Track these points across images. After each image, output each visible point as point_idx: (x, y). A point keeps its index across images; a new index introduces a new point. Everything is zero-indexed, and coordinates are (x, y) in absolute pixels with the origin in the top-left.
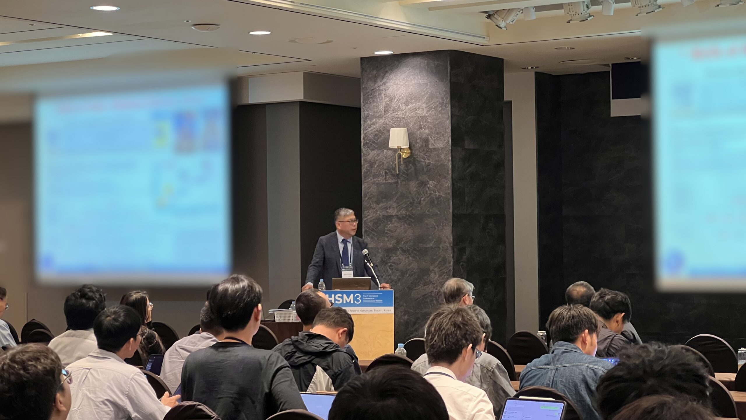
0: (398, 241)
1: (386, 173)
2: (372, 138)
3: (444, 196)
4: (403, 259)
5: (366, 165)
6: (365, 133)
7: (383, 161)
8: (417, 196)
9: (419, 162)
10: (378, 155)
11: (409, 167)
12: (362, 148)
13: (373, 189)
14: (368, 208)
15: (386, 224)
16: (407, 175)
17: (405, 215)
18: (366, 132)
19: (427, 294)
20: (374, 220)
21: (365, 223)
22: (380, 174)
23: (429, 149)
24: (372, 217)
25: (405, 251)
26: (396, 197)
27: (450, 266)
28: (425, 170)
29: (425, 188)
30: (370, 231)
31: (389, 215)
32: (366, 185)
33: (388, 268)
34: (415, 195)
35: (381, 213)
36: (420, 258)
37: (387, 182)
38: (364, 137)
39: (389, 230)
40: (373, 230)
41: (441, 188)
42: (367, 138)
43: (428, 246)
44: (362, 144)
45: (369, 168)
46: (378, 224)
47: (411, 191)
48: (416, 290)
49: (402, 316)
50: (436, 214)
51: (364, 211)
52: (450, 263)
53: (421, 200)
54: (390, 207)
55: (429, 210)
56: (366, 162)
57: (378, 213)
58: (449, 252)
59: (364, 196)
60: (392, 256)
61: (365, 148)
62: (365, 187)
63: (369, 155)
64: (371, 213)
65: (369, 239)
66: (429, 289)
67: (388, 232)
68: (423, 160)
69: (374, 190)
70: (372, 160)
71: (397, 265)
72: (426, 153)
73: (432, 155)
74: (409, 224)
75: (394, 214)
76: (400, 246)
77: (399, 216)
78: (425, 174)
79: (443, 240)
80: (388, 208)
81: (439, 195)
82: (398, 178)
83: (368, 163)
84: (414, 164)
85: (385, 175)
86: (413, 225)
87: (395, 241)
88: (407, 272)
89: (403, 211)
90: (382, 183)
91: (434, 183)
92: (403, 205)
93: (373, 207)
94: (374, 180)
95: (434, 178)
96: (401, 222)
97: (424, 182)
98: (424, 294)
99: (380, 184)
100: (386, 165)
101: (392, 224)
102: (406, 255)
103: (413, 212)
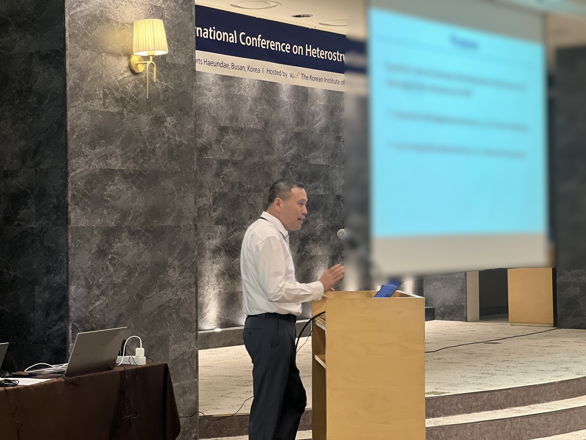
0: (124, 215)
1: (105, 94)
2: (83, 28)
4: (131, 246)
5: (73, 75)
6: (70, 14)
7: (100, 72)
8: (150, 139)
10: (93, 60)
12: (68, 41)
13: (85, 120)
14: (77, 155)
16: (137, 102)
18: (73, 12)
19: (165, 304)
20: (86, 176)
21: (73, 183)
22: (97, 94)
23: (167, 63)
24: (83, 172)
25: (133, 232)
26: (121, 139)
28: (162, 97)
29: (161, 128)
30: (81, 196)
31: (109, 169)
32: (73, 110)
33: (108, 263)
34: (148, 139)
35: (97, 164)
36: (154, 245)
37: (106, 110)
38: (69, 20)
39: (110, 196)
40: (85, 195)
41: (182, 130)
42: (74, 24)
43: (165, 224)
44: (67, 34)
45: (77, 81)
46: (93, 184)
47: (142, 130)
48: (149, 298)
50: (175, 172)
51: (71, 159)
53: (156, 147)
54: (111, 155)
55: (167, 164)
56: (73, 68)
57: (93, 164)
58: (193, 234)
59: (70, 131)
60: (114, 240)
61: (71, 42)
62: (72, 114)
63: (77, 56)
64: (82, 163)
65: (78, 210)
66: (167, 296)
67: (109, 199)
68: (159, 80)
69: (86, 122)
70: (83, 68)
72: (163, 70)
73: (172, 74)
74: (140, 188)
75: (117, 168)
76: (126, 224)
77: (125, 172)
78: (162, 104)
79: (185, 214)
80: (108, 157)
81: (180, 142)
82: (123, 104)
83: (77, 72)
85: (103, 97)
86: (144, 189)
87: (119, 215)
88: (137, 269)
89: (130, 164)
90: (98, 111)
91: (174, 121)
92: (130, 154)
93: (84, 152)
94: (86, 105)
95: (173, 113)
96: (128, 183)
97: (159, 117)
98: (160, 304)
99: (97, 112)
100: (106, 80)
101: (115, 186)
102: (134, 240)
103: (145, 166)
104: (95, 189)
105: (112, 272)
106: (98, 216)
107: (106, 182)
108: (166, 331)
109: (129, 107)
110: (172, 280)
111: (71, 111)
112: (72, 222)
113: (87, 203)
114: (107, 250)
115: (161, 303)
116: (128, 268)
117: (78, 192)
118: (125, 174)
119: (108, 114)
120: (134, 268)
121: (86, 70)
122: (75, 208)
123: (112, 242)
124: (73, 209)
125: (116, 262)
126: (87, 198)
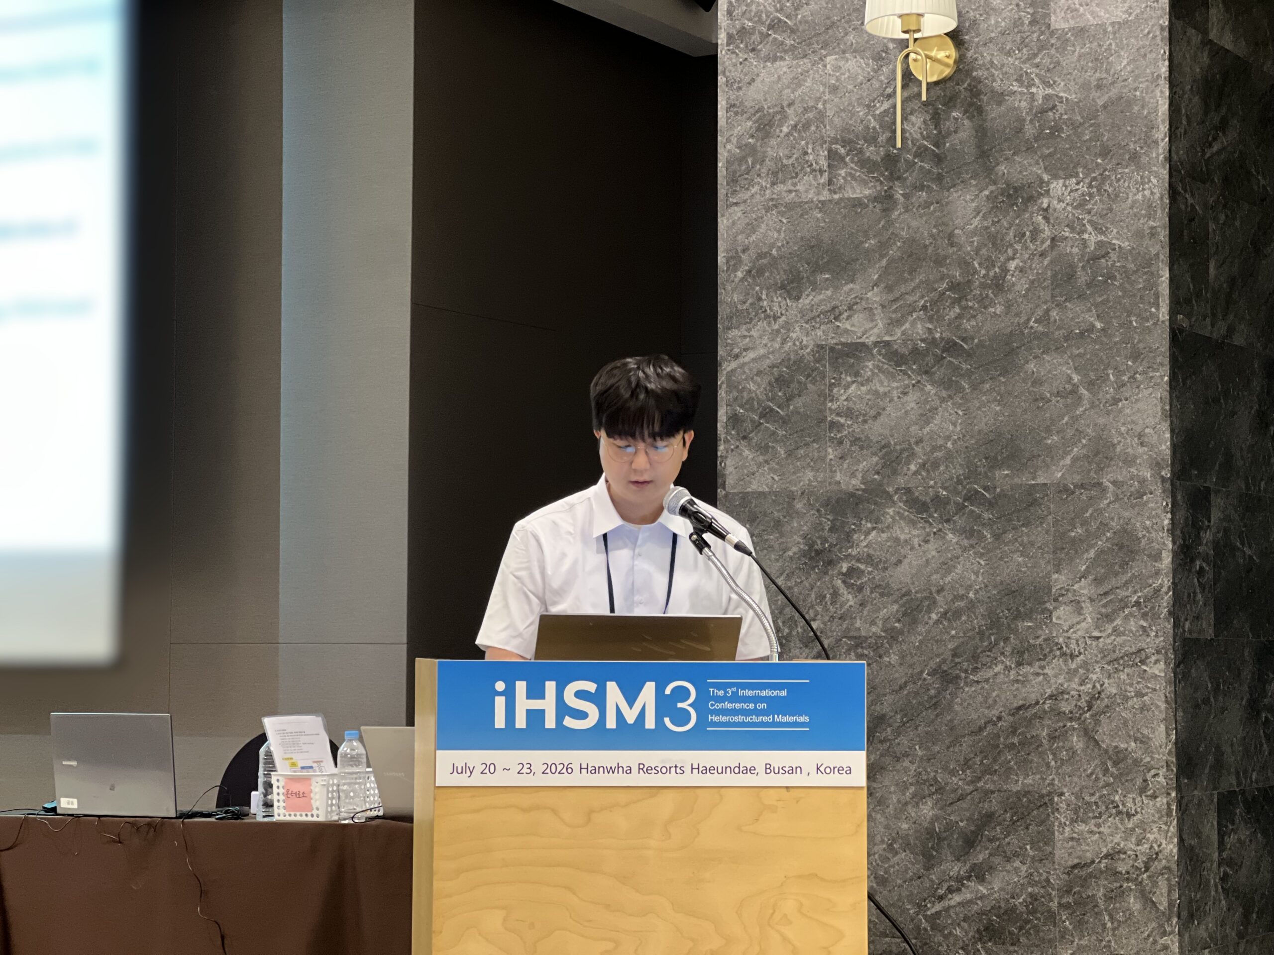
0: (892, 461)
1: (832, 155)
2: (771, 8)
3: (1126, 245)
4: (916, 541)
5: (738, 130)
7: (820, 106)
8: (984, 251)
9: (1000, 97)
10: (797, 82)
11: (949, 125)
13: (772, 232)
14: (745, 318)
15: (832, 385)
16: (939, 159)
17: (923, 340)
19: (1037, 703)
20: (772, 367)
21: (731, 386)
22: (807, 162)
23: (1052, 33)
24: (765, 357)
25: (924, 504)
26: (884, 262)
27: (1157, 573)
28: (1030, 130)
29: (1027, 215)
30: (757, 418)
31: (843, 344)
32: (737, 212)
33: (839, 583)
34: (977, 251)
35: (807, 335)
36: (997, 537)
37: (836, 197)
39: (849, 413)
40: (768, 413)
41: (1111, 210)
42: (744, 8)
43: (1041, 480)
44: (722, 38)
45: (750, 140)
46: (794, 385)
47: (957, 231)
48: (978, 682)
49: (906, 804)
50: (1082, 334)
51: (729, 328)
52: (1157, 557)
53: (1005, 270)
54: (850, 308)
55: (1047, 311)
56: (736, 113)
57: (794, 335)
58: (1151, 505)
59: (727, 262)
60: (859, 527)
61: (734, 53)
62: (734, 223)
63: (753, 80)
64: (761, 337)
66: (1049, 682)
67: (842, 420)
68: (1021, 85)
69: (774, 235)
70: (766, 107)
71: (886, 569)
72: (1035, 55)
73: (1069, 60)
74: (947, 384)
75: (869, 340)
76: (901, 481)
77: (896, 347)
78: (1030, 149)
79: (1118, 449)
80: (840, 314)
81: (1100, 244)
82: (891, 174)
83: (749, 119)
84: (975, 110)
85: (829, 166)
86: (964, 387)
87: (875, 459)
88: (935, 602)
89: (913, 324)
90: (812, 202)
91: (1077, 190)
92: (915, 299)
93: (768, 309)
94: (774, 193)
95: (1075, 167)
96: (905, 373)
97: (1022, 187)
98: (1021, 703)
99: (806, 206)
100: (836, 120)
101: (863, 385)
102: (927, 525)
103: (967, 325)
104: (800, 396)
105: (851, 606)
106: (809, 464)
107: (834, 378)
108: (1044, 779)
109: (911, 178)
110: (1069, 638)
111: (730, 214)
112: (730, 481)
113: (774, 433)
114: (835, 549)
115: (1025, 699)
116: (905, 599)
117: (747, 406)
118: (896, 353)
119: (843, 204)
120: (926, 598)
121: (776, 109)
122: (737, 447)
123: (854, 530)
124: (732, 450)
125: (866, 582)
126: (775, 421)
